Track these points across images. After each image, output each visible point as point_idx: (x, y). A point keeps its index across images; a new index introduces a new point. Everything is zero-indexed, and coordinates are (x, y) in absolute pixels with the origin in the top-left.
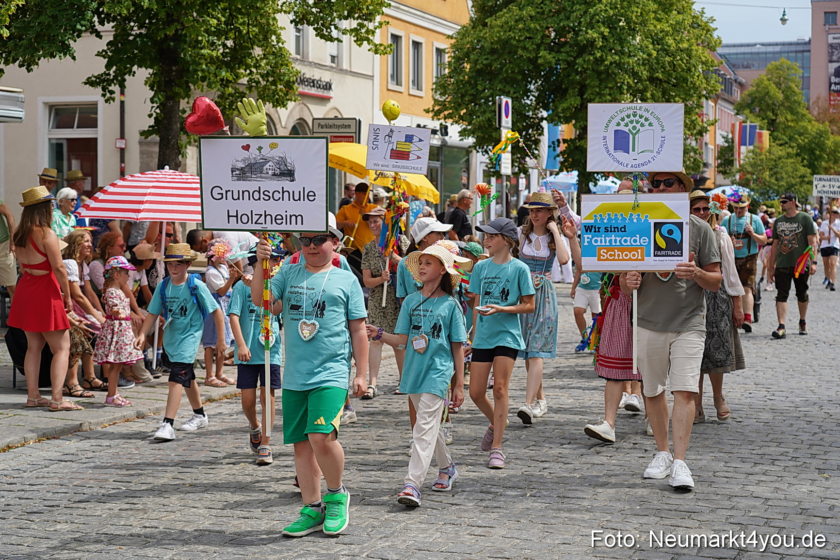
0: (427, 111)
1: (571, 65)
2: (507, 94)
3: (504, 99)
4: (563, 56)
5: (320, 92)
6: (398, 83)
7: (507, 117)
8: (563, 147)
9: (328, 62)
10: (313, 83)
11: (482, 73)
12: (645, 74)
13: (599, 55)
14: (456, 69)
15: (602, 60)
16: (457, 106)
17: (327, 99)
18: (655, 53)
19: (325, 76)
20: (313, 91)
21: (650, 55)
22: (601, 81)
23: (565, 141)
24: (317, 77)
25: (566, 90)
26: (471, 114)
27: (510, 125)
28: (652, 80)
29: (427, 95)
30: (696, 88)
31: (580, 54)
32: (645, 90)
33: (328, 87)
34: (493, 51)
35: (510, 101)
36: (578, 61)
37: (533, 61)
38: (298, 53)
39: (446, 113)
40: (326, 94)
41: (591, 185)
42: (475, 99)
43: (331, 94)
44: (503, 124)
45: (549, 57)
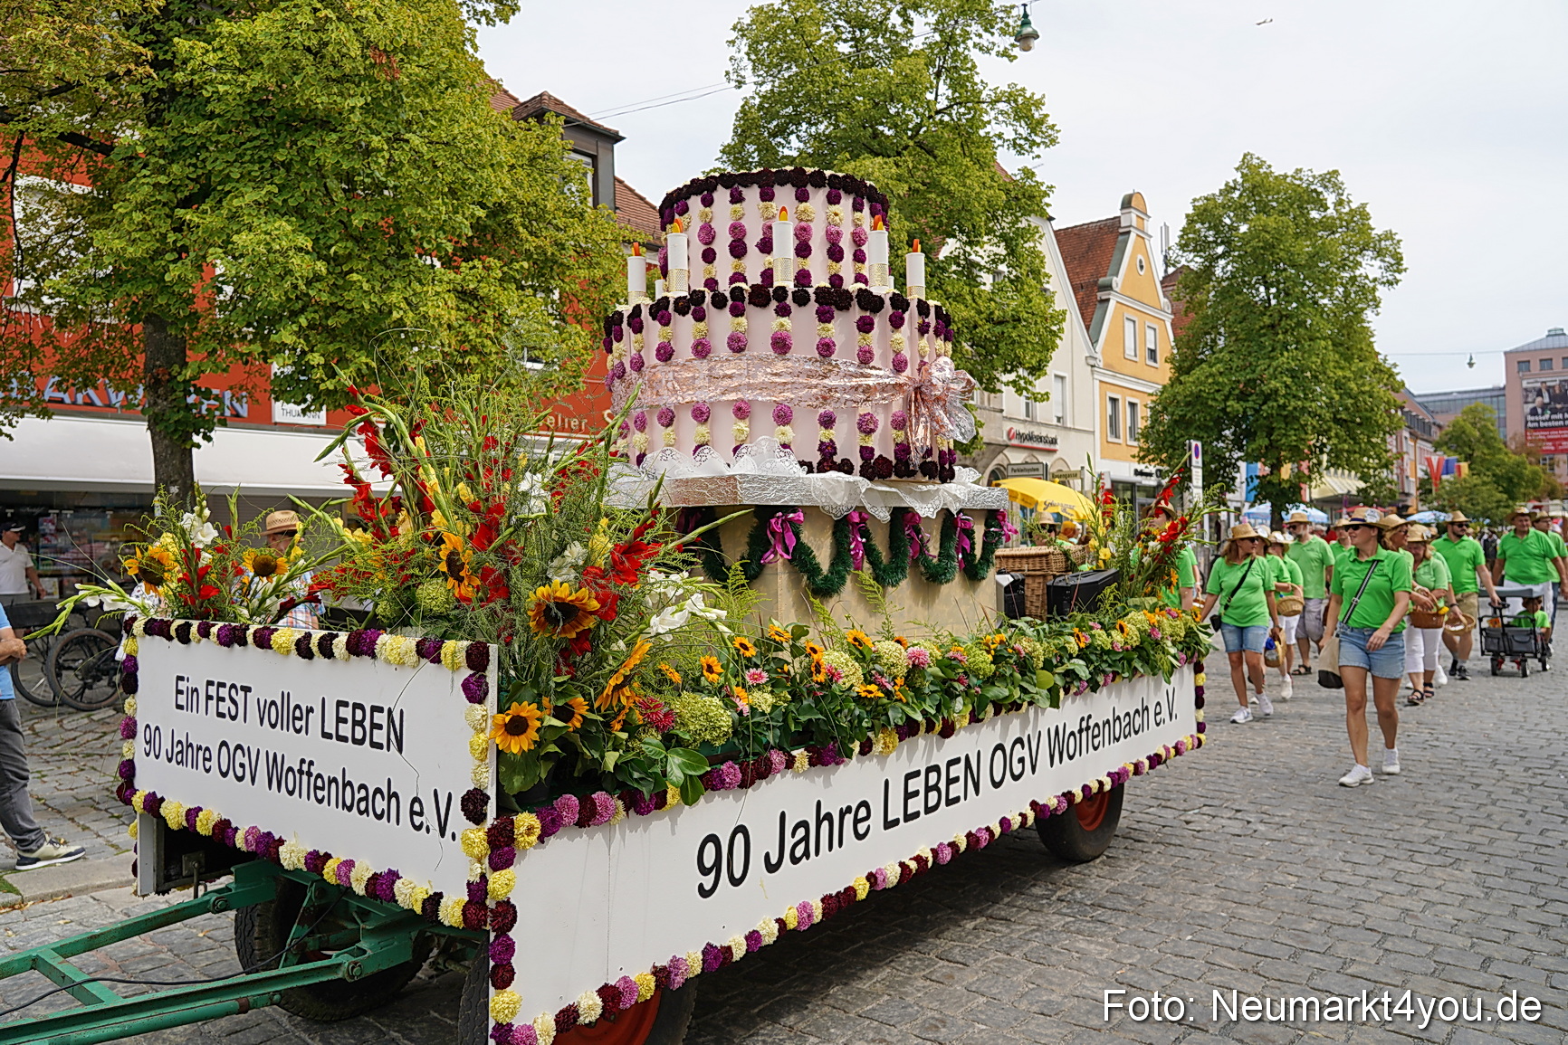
0: (1134, 457)
1: (1257, 411)
2: (1197, 438)
3: (1194, 443)
4: (1250, 404)
5: (1047, 446)
6: (1117, 436)
7: (1197, 456)
8: (1256, 482)
9: (1055, 422)
10: (1040, 439)
11: (1181, 423)
12: (1328, 416)
13: (1281, 401)
14: (1155, 420)
15: (1284, 407)
16: (1159, 451)
17: (1055, 451)
18: (1337, 397)
19: (1052, 434)
20: (1041, 445)
21: (1332, 398)
22: (1287, 424)
23: (1258, 477)
24: (1044, 434)
25: (1255, 433)
26: (1170, 458)
27: (1200, 464)
28: (1336, 420)
29: (1136, 446)
30: (1379, 426)
31: (1264, 403)
32: (1330, 429)
33: (1054, 441)
34: (1188, 404)
35: (1199, 444)
36: (1264, 407)
37: (1224, 410)
38: (1028, 415)
39: (1151, 457)
40: (1052, 447)
41: (1283, 513)
42: (1173, 445)
43: (1057, 447)
44: (1194, 463)
45: (1236, 405)
